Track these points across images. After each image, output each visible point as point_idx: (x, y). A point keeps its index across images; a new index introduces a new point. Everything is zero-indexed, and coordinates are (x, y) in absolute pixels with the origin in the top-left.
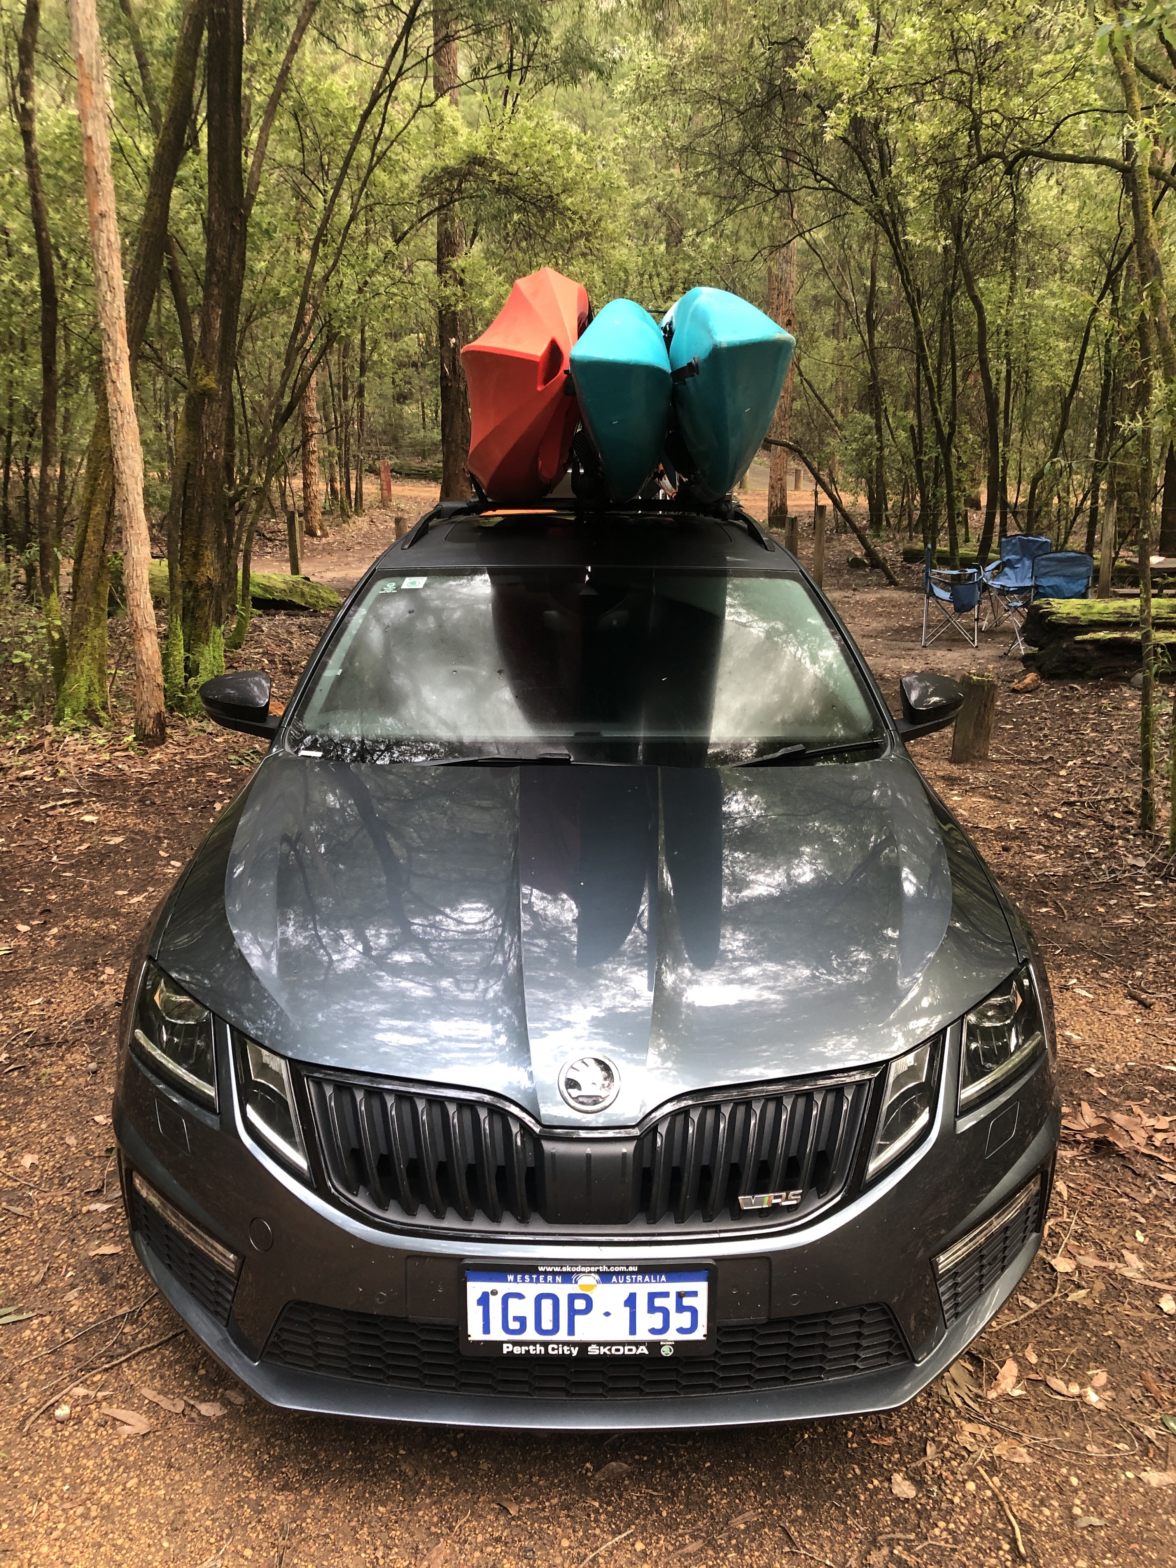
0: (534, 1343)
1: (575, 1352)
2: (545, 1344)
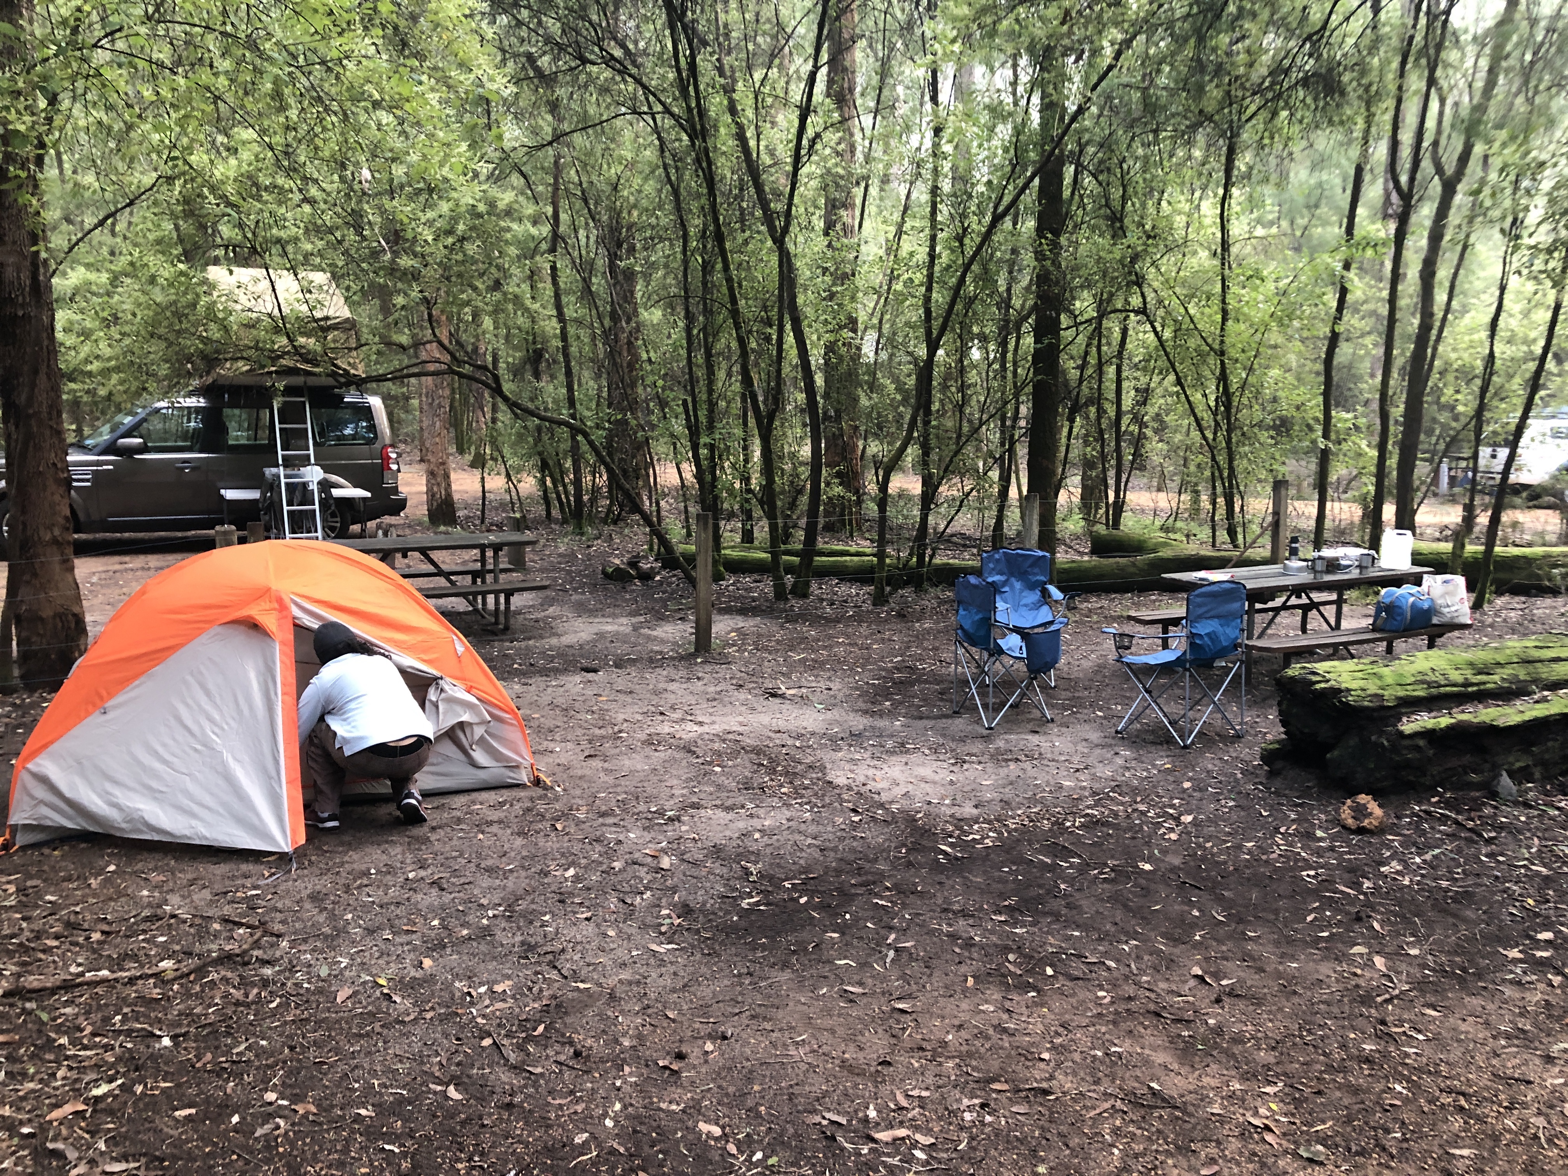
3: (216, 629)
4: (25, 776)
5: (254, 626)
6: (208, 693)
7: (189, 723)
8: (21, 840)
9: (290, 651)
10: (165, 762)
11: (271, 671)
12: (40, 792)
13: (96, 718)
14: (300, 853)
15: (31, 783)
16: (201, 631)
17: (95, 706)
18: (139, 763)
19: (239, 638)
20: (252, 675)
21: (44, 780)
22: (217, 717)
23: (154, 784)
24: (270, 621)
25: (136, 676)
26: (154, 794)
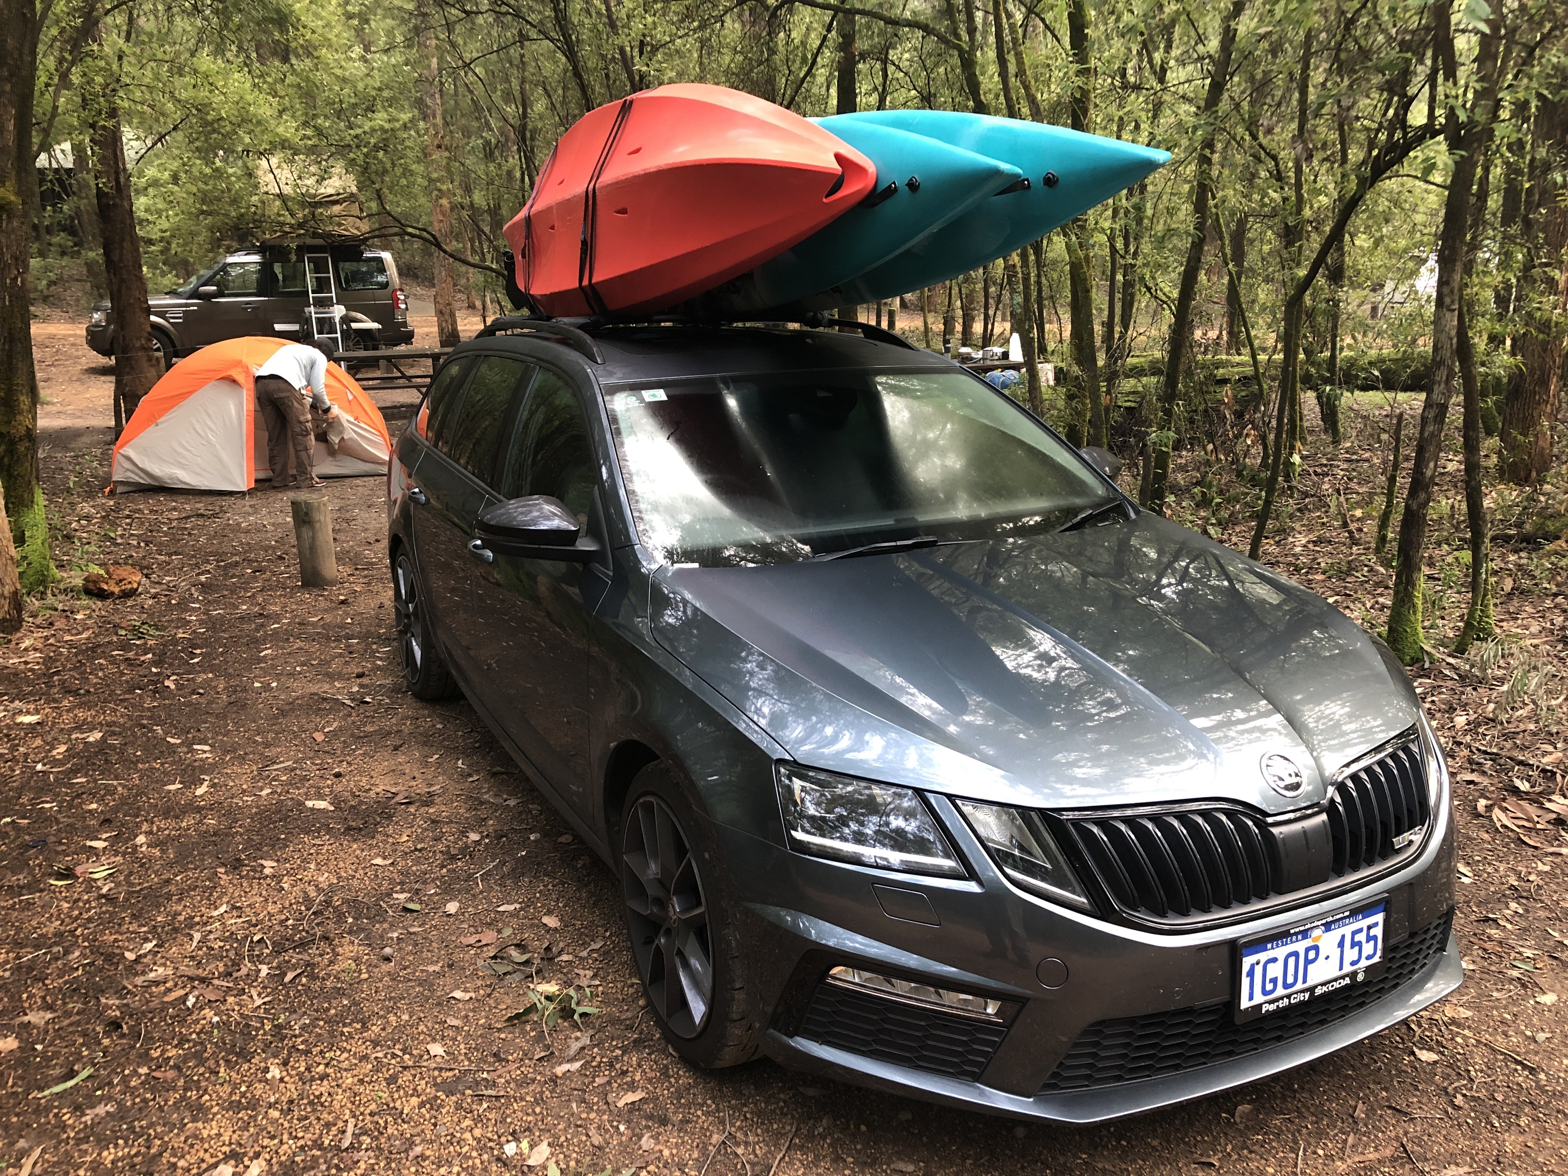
0: (1282, 998)
1: (1307, 995)
2: (1288, 997)
3: (214, 382)
4: (118, 456)
5: (234, 381)
6: (209, 415)
7: (200, 431)
8: (120, 489)
9: (252, 394)
10: (189, 451)
11: (242, 404)
12: (127, 465)
13: (152, 428)
14: (250, 492)
15: (122, 460)
16: (206, 383)
17: (152, 422)
18: (175, 451)
19: (225, 387)
20: (232, 407)
21: (128, 459)
22: (214, 428)
23: (183, 461)
24: (240, 378)
25: (172, 407)
26: (182, 466)
